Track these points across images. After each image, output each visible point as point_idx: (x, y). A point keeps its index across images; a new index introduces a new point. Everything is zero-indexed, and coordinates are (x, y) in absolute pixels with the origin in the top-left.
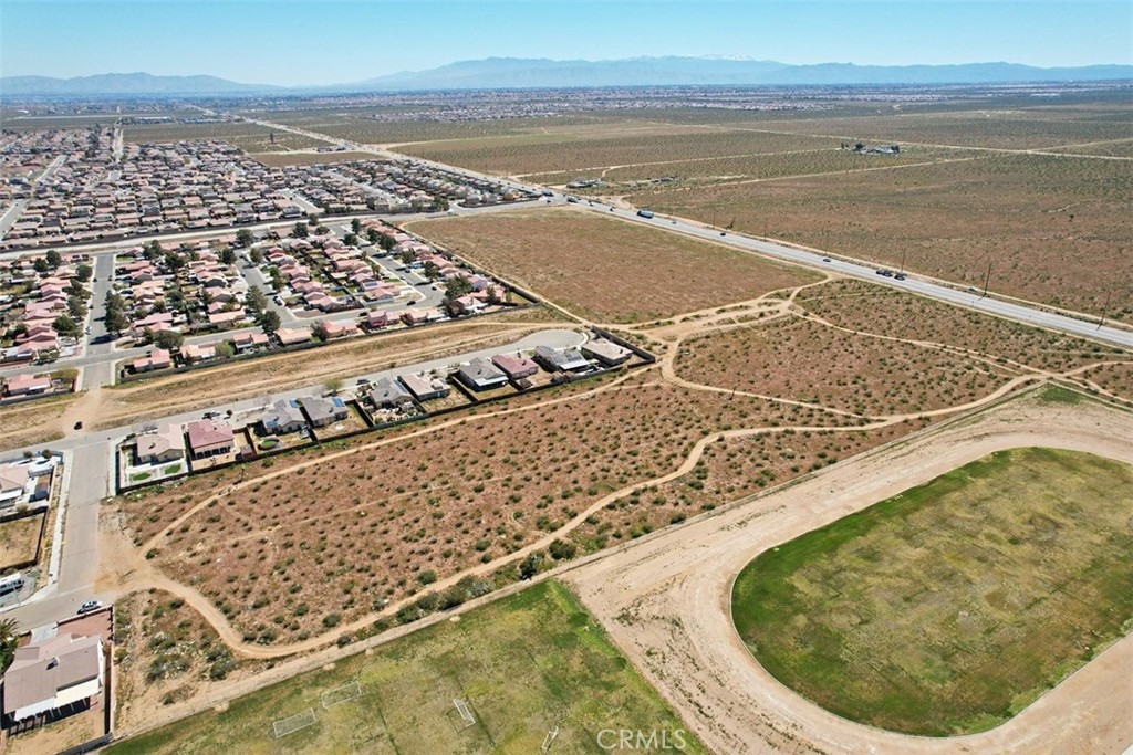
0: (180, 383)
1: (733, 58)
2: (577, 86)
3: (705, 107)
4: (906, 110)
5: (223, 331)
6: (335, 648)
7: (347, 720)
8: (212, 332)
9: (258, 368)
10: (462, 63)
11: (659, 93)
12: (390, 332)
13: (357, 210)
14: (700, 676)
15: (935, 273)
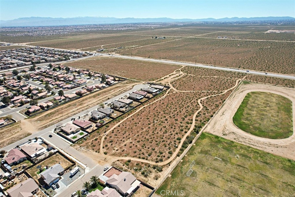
0: (51, 113)
1: (103, 17)
2: (66, 25)
3: (107, 30)
4: (155, 28)
5: (44, 98)
6: (178, 157)
7: (198, 168)
8: (41, 99)
9: (70, 106)
10: (22, 18)
11: (90, 26)
12: (95, 92)
13: (42, 62)
14: (247, 140)
15: (201, 63)
